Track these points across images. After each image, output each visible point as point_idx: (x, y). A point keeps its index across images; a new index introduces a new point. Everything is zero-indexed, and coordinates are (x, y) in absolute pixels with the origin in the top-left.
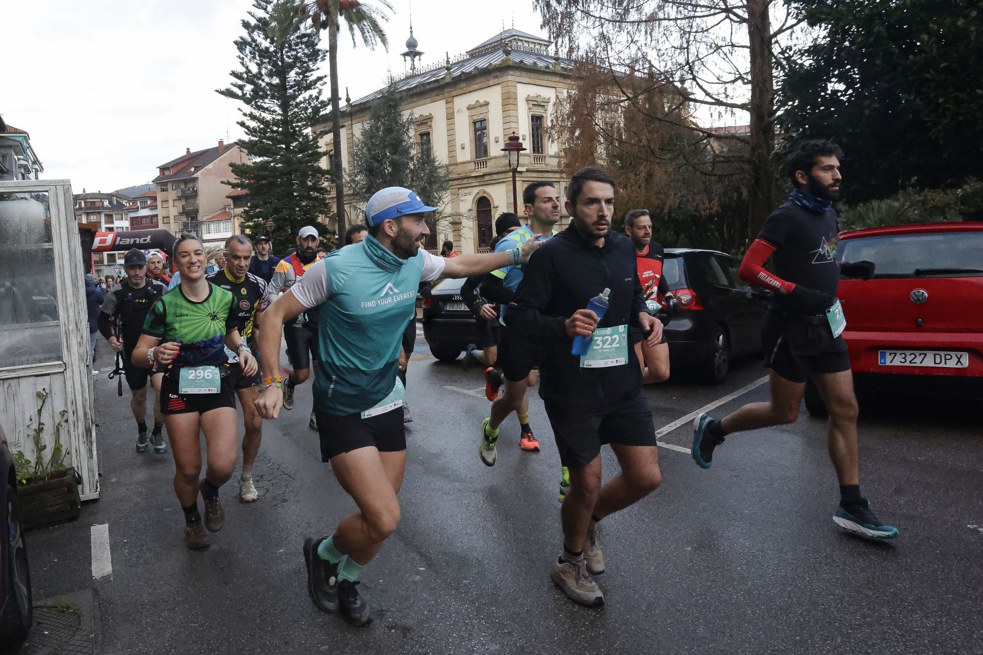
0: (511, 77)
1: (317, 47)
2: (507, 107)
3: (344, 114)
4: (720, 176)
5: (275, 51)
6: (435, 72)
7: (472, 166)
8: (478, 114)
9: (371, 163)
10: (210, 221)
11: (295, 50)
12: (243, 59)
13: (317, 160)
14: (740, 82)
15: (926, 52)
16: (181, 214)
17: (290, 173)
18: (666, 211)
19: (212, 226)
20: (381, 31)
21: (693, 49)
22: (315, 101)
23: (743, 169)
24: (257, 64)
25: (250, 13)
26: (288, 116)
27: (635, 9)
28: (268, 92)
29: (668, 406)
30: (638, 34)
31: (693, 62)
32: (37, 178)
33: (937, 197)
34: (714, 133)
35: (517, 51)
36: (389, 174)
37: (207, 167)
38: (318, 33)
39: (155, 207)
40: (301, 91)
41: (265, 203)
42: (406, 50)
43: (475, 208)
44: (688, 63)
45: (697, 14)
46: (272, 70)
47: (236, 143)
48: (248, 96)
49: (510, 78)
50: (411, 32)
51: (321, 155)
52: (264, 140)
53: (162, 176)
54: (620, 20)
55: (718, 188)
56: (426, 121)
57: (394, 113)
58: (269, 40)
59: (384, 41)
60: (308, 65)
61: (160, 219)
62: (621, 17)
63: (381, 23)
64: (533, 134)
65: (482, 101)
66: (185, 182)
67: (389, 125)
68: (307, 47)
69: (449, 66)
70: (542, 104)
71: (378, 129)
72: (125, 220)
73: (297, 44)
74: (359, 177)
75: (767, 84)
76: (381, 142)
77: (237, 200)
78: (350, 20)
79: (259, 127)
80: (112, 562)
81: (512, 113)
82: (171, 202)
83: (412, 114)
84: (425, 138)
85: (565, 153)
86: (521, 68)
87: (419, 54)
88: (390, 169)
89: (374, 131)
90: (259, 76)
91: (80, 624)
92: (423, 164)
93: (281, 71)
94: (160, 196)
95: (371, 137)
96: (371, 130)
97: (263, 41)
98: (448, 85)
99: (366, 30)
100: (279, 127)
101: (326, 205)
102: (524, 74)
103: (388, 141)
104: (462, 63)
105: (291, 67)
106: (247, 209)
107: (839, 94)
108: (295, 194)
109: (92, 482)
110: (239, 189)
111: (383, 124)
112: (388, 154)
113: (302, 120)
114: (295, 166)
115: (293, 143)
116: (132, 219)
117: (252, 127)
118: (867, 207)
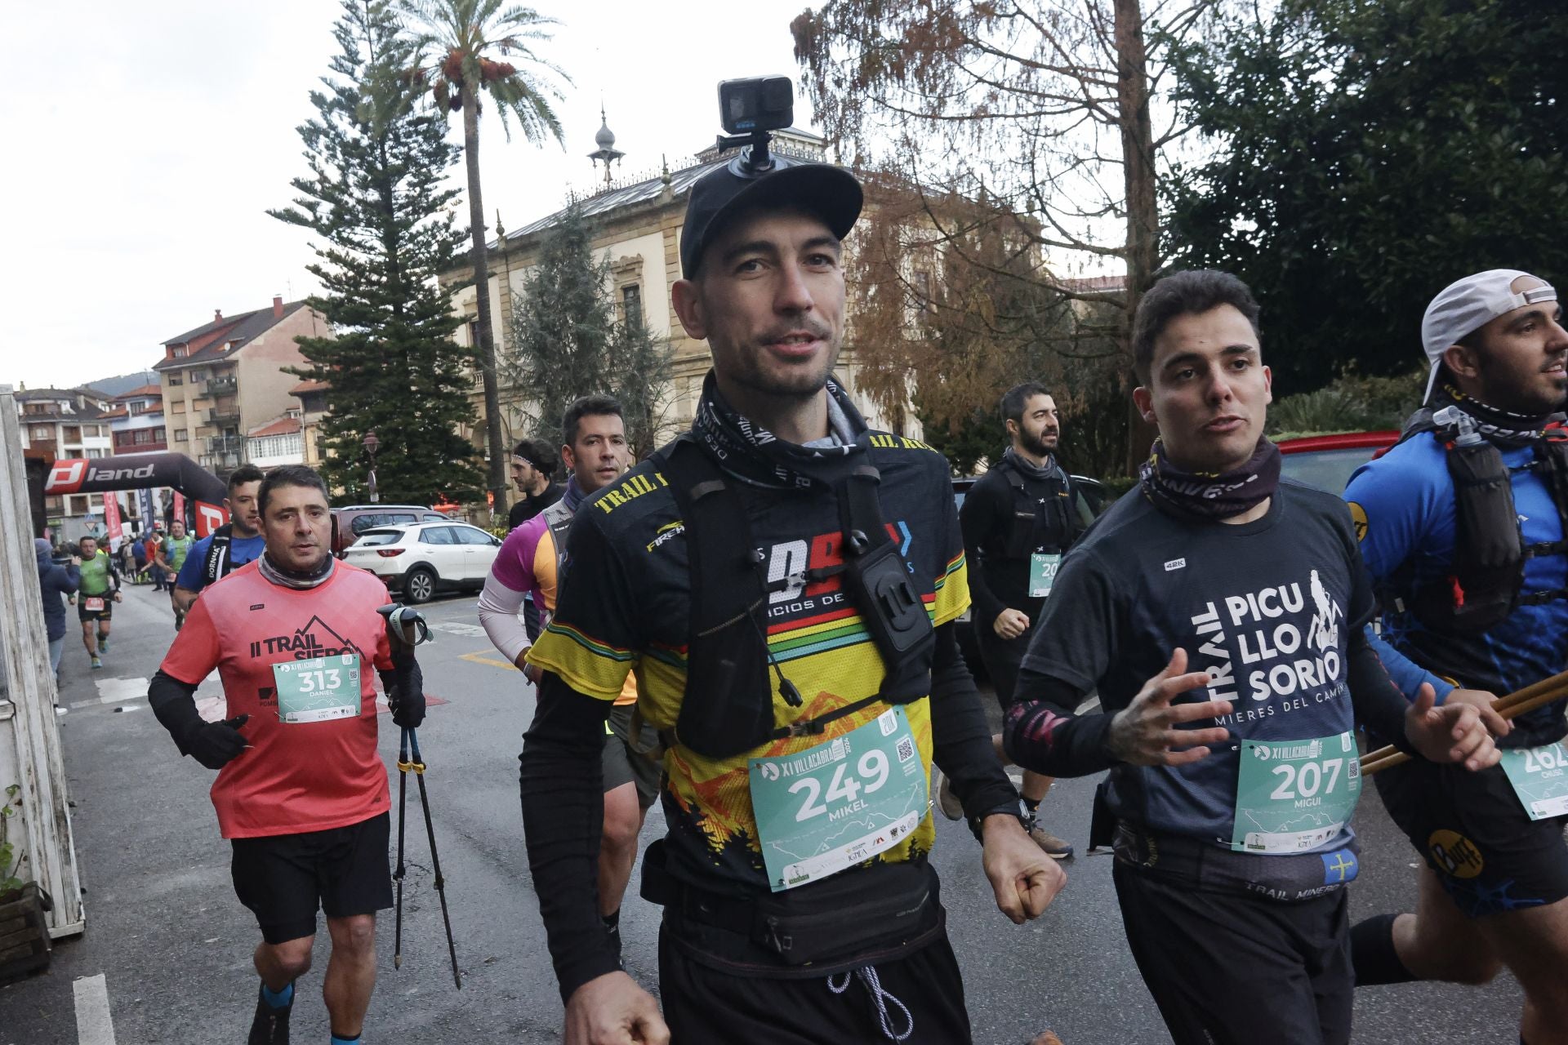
1: (445, 141)
3: (494, 254)
4: (1086, 358)
5: (370, 146)
6: (644, 187)
9: (542, 336)
10: (262, 436)
11: (406, 144)
12: (313, 158)
13: (450, 332)
14: (1111, 214)
15: (1361, 180)
16: (207, 424)
17: (402, 354)
19: (267, 445)
20: (552, 117)
21: (1040, 164)
22: (443, 231)
23: (1118, 347)
24: (339, 167)
25: (324, 80)
26: (397, 257)
27: (955, 98)
28: (361, 216)
30: (959, 135)
31: (1043, 183)
33: (1387, 385)
34: (1076, 288)
36: (573, 354)
37: (254, 343)
38: (444, 117)
39: (161, 413)
40: (419, 214)
42: (596, 148)
44: (1034, 186)
45: (1046, 109)
46: (365, 178)
47: (305, 302)
48: (324, 221)
50: (604, 119)
51: (455, 323)
52: (356, 298)
53: (170, 358)
54: (933, 115)
55: (1084, 376)
56: (633, 266)
57: (579, 254)
58: (358, 126)
59: (558, 133)
60: (429, 171)
61: (169, 432)
62: (934, 110)
63: (553, 105)
66: (215, 368)
67: (571, 273)
68: (426, 139)
69: (668, 176)
71: (552, 280)
72: (104, 436)
73: (408, 135)
74: (523, 360)
75: (1150, 219)
76: (558, 301)
78: (499, 96)
79: (345, 274)
82: (188, 404)
83: (608, 256)
84: (631, 294)
85: (856, 322)
87: (618, 155)
88: (574, 347)
89: (546, 283)
90: (343, 187)
92: (629, 337)
93: (383, 180)
94: (168, 394)
95: (541, 294)
96: (542, 282)
97: (349, 129)
98: (665, 208)
99: (527, 116)
100: (381, 275)
101: (468, 407)
103: (569, 300)
104: (688, 172)
105: (400, 172)
106: (327, 414)
107: (1248, 237)
108: (413, 388)
109: (70, 906)
110: (313, 381)
111: (561, 272)
112: (571, 322)
113: (421, 263)
114: (413, 342)
115: (406, 302)
116: (117, 435)
117: (332, 274)
118: (1297, 402)
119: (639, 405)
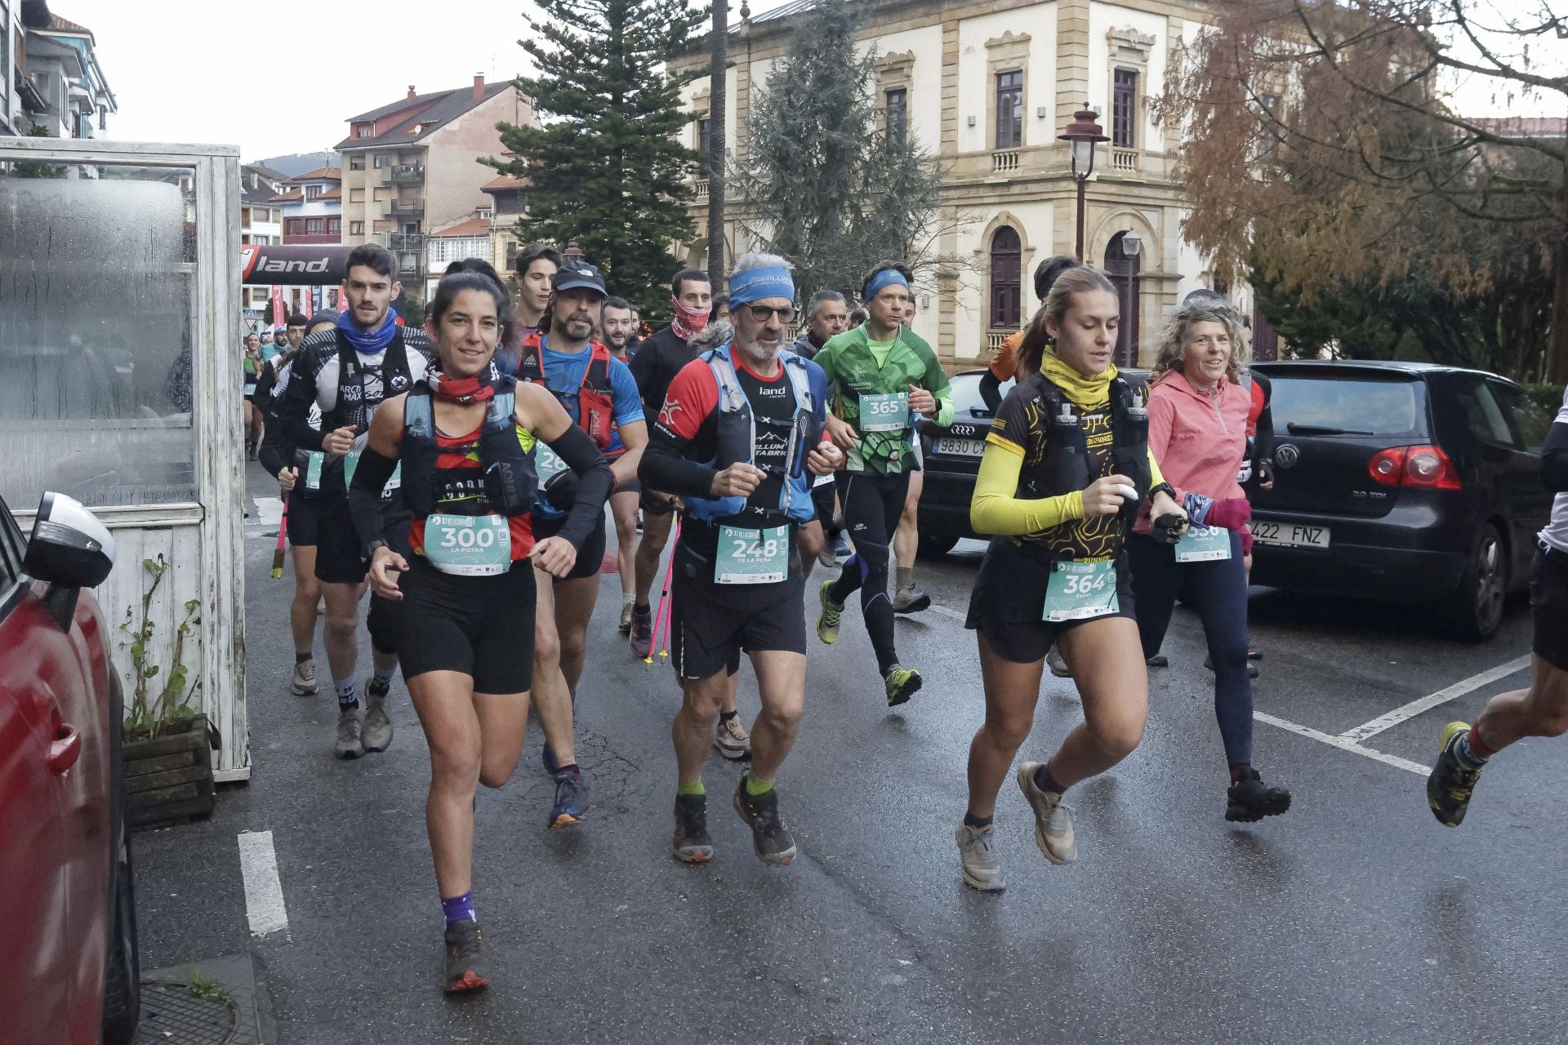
2: (1067, 50)
3: (735, 40)
4: (1496, 220)
7: (988, 163)
8: (1007, 59)
9: (784, 142)
10: (447, 236)
13: (674, 130)
14: (1553, 31)
16: (387, 217)
17: (617, 152)
18: (1382, 283)
19: (452, 247)
22: (677, 10)
23: (1548, 209)
26: (621, 36)
29: (1382, 677)
32: (102, 126)
34: (1491, 130)
36: (820, 167)
37: (447, 127)
39: (337, 200)
41: (562, 209)
43: (988, 249)
47: (513, 83)
51: (682, 120)
52: (571, 82)
53: (354, 138)
55: (1491, 243)
56: (901, 64)
57: (839, 47)
61: (345, 223)
64: (1117, 107)
65: (1016, 33)
66: (402, 154)
67: (826, 69)
70: (1139, 47)
71: (803, 75)
72: (274, 222)
74: (759, 169)
76: (808, 101)
77: (504, 198)
79: (561, 53)
80: (286, 906)
81: (1076, 61)
82: (369, 192)
83: (873, 50)
84: (895, 99)
85: (1188, 151)
88: (823, 158)
89: (796, 79)
91: (233, 1022)
94: (348, 179)
95: (788, 92)
96: (790, 77)
101: (686, 221)
103: (823, 102)
106: (524, 216)
108: (625, 194)
109: (238, 747)
110: (510, 176)
111: (816, 66)
112: (820, 127)
113: (649, 46)
114: (630, 138)
115: (628, 91)
116: (288, 221)
117: (547, 52)
119: (895, 234)
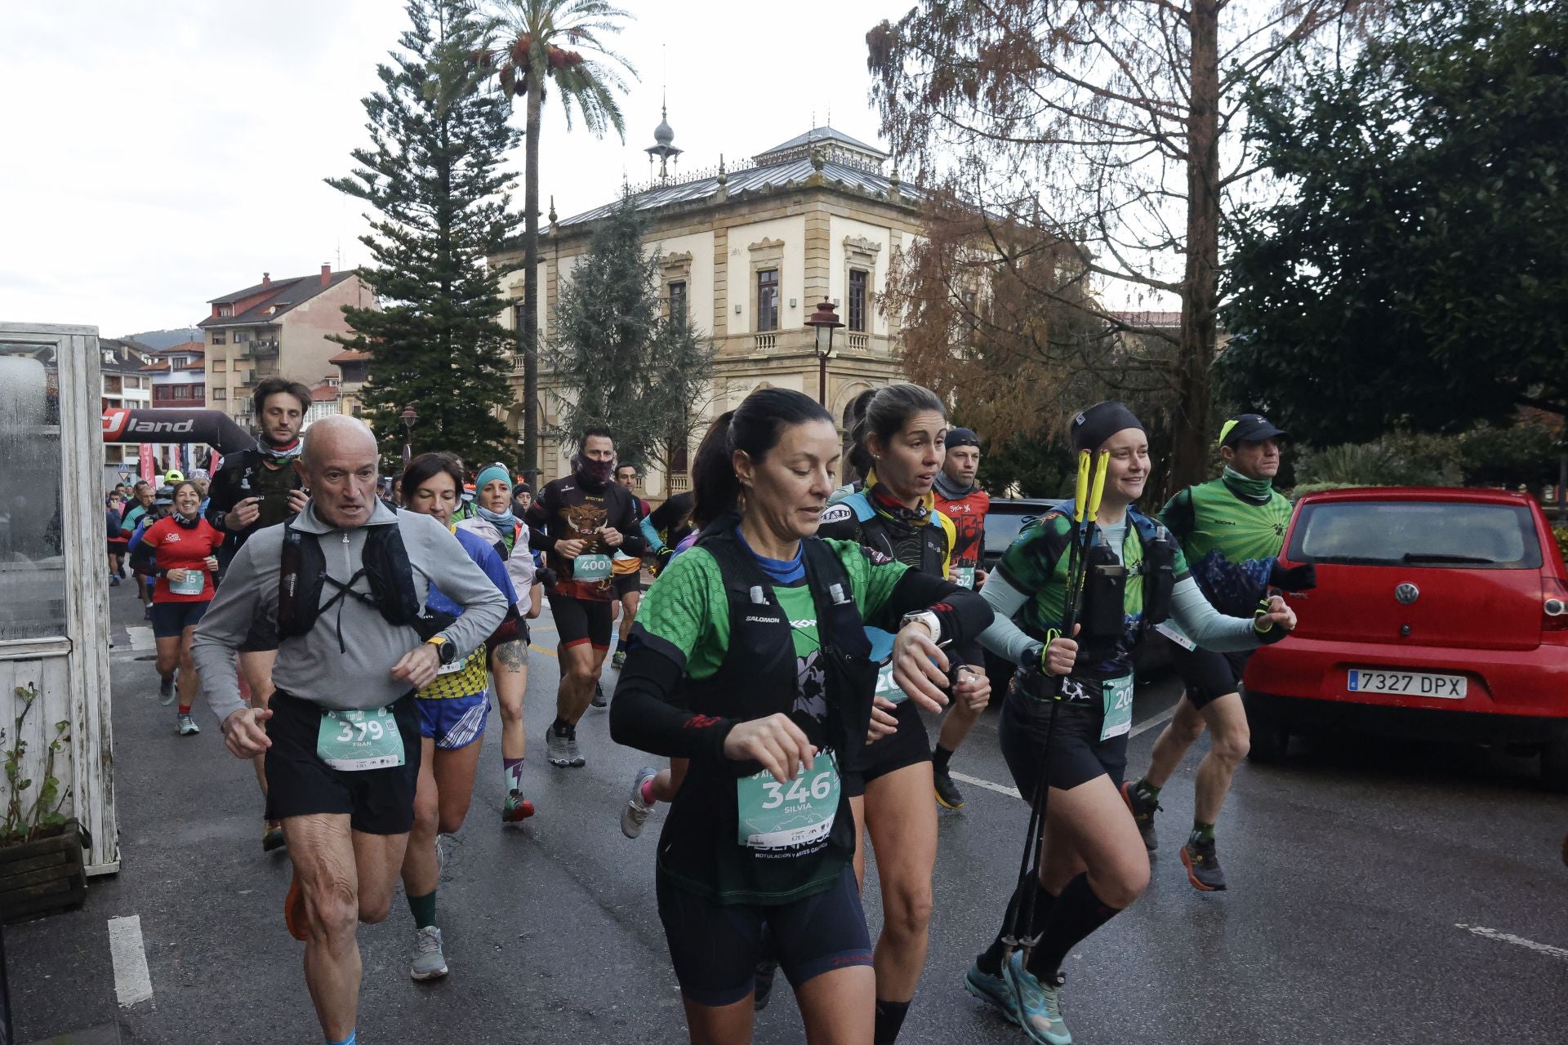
0: (822, 204)
1: (506, 124)
2: (813, 253)
3: (545, 240)
4: (1132, 391)
5: (432, 123)
6: (699, 185)
7: (751, 342)
8: (766, 260)
9: (586, 324)
11: (467, 125)
12: (376, 130)
13: (495, 313)
14: (1171, 249)
15: (1433, 234)
16: (246, 385)
17: (446, 331)
20: (615, 109)
21: (1105, 193)
22: (497, 213)
23: (1167, 382)
24: (400, 141)
25: (393, 54)
26: (448, 235)
27: (1023, 121)
30: (1024, 158)
31: (1105, 212)
33: (1433, 444)
34: (1127, 322)
35: (833, 164)
36: (616, 345)
37: (299, 308)
38: (508, 100)
39: (202, 371)
40: (475, 194)
41: (400, 378)
42: (654, 143)
44: (1097, 213)
45: (1116, 139)
46: (426, 154)
47: (355, 272)
48: (381, 194)
49: (820, 206)
50: (664, 115)
51: (502, 305)
52: (406, 272)
53: (216, 317)
54: (1001, 136)
56: (682, 263)
57: (630, 247)
58: (423, 103)
59: (619, 125)
60: (488, 153)
61: (208, 390)
62: (1001, 131)
63: (617, 97)
64: (851, 300)
65: (773, 239)
66: (259, 331)
67: (620, 265)
68: (488, 121)
69: (724, 176)
70: (868, 252)
71: (601, 270)
72: (144, 388)
73: (471, 115)
74: (565, 347)
75: (1210, 257)
76: (605, 291)
77: (349, 369)
78: (564, 84)
79: (397, 248)
81: (820, 263)
82: (229, 363)
83: (659, 251)
84: (677, 290)
85: (905, 336)
86: (837, 191)
87: (675, 152)
88: (617, 338)
89: (595, 272)
90: (402, 162)
93: (443, 158)
94: (210, 352)
95: (589, 284)
96: (591, 271)
97: (413, 105)
98: (720, 208)
99: (590, 105)
101: (506, 389)
102: (842, 202)
103: (618, 292)
104: (745, 174)
105: (460, 152)
106: (367, 385)
107: (1311, 282)
108: (454, 366)
109: (107, 845)
110: (354, 350)
111: (611, 262)
112: (616, 313)
113: (472, 243)
114: (458, 320)
115: (455, 280)
116: (157, 388)
117: (384, 247)
118: (1338, 453)
119: (677, 399)
